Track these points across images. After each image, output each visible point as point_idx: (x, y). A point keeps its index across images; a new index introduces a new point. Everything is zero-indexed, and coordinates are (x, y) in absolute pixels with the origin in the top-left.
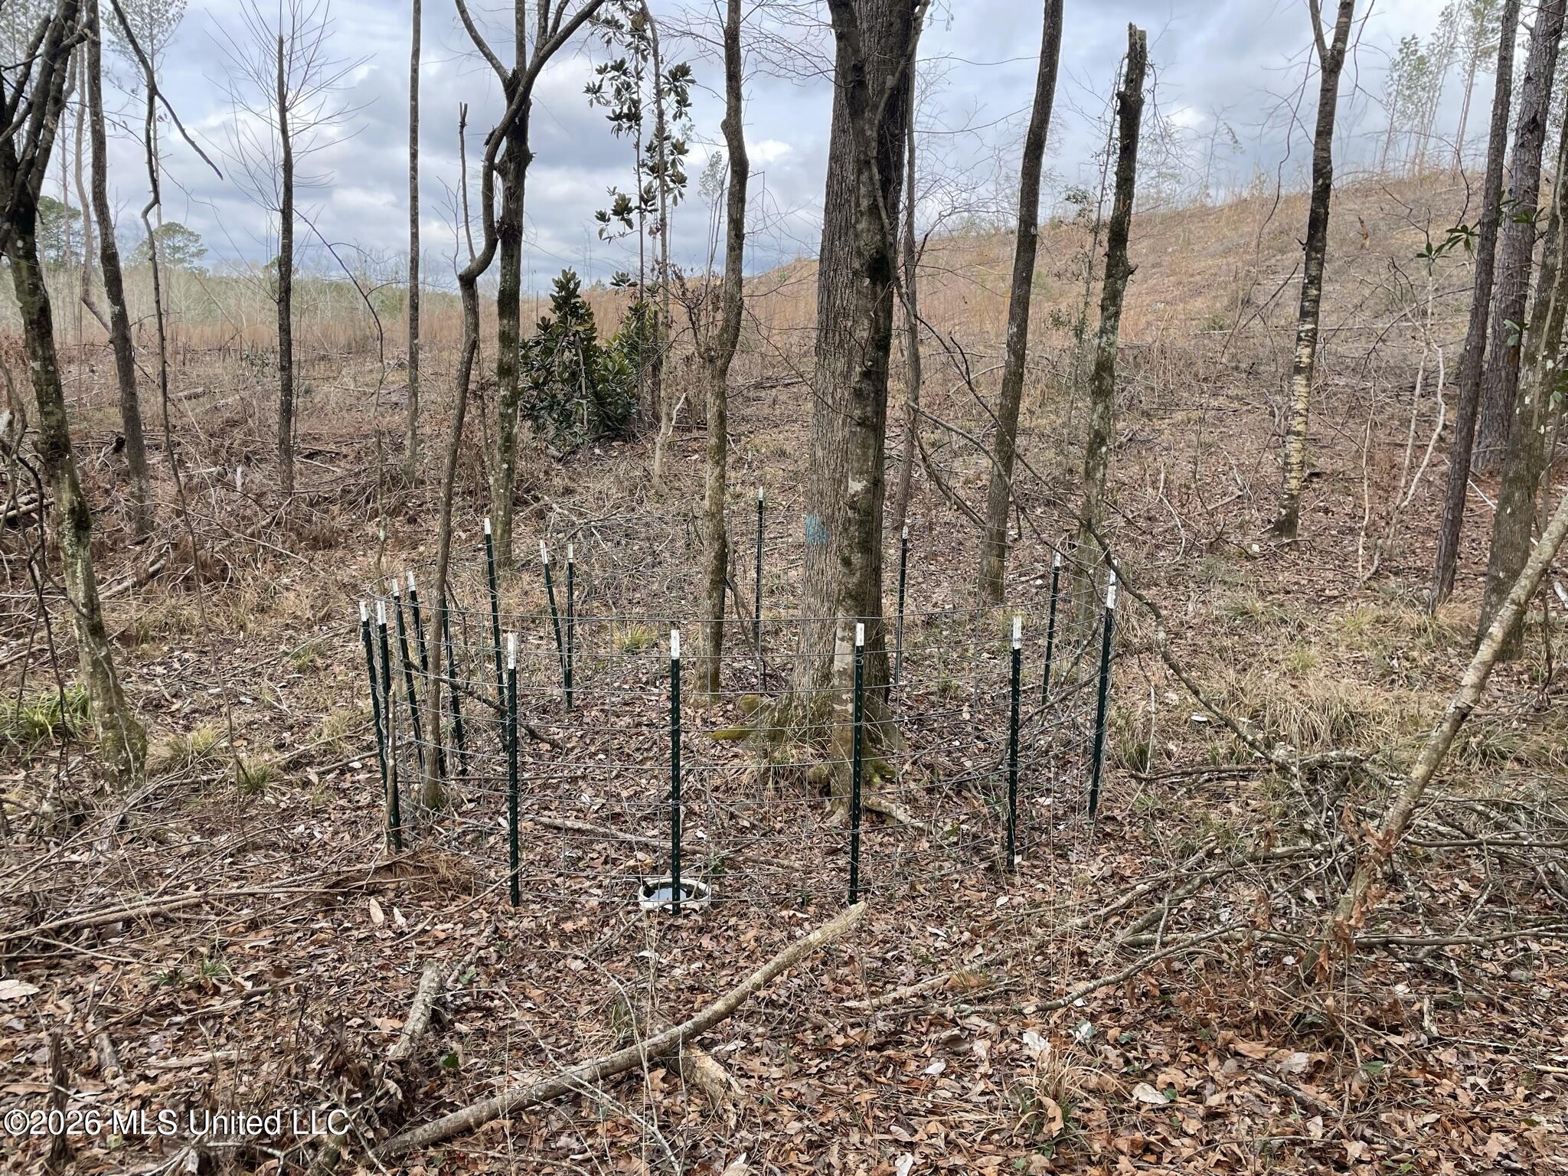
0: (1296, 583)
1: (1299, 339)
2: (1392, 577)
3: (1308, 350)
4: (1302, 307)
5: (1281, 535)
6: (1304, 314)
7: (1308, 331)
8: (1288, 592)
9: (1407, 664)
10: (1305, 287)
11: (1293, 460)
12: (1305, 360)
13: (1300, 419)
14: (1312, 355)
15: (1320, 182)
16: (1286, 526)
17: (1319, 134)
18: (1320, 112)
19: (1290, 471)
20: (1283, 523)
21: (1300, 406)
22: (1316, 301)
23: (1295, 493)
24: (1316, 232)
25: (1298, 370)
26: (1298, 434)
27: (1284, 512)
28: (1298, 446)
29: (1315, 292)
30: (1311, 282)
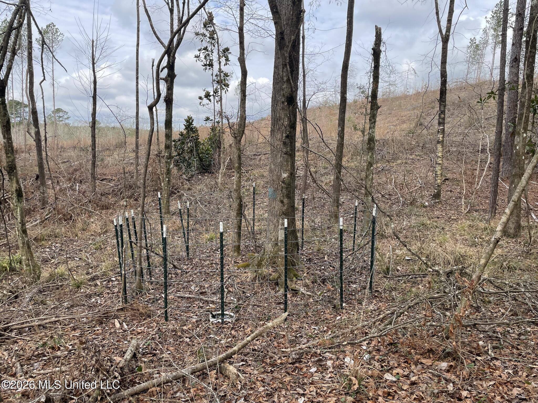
0: (441, 215)
1: (439, 132)
2: (475, 212)
3: (441, 136)
4: (439, 121)
5: (435, 199)
6: (440, 124)
7: (441, 129)
8: (438, 218)
9: (481, 240)
10: (440, 115)
11: (438, 173)
12: (441, 139)
13: (440, 159)
14: (443, 137)
15: (443, 79)
16: (437, 196)
17: (442, 63)
18: (442, 56)
19: (438, 177)
20: (436, 195)
21: (440, 154)
22: (444, 119)
23: (440, 184)
24: (443, 96)
25: (438, 142)
26: (440, 164)
27: (436, 191)
28: (440, 168)
29: (443, 116)
30: (441, 113)
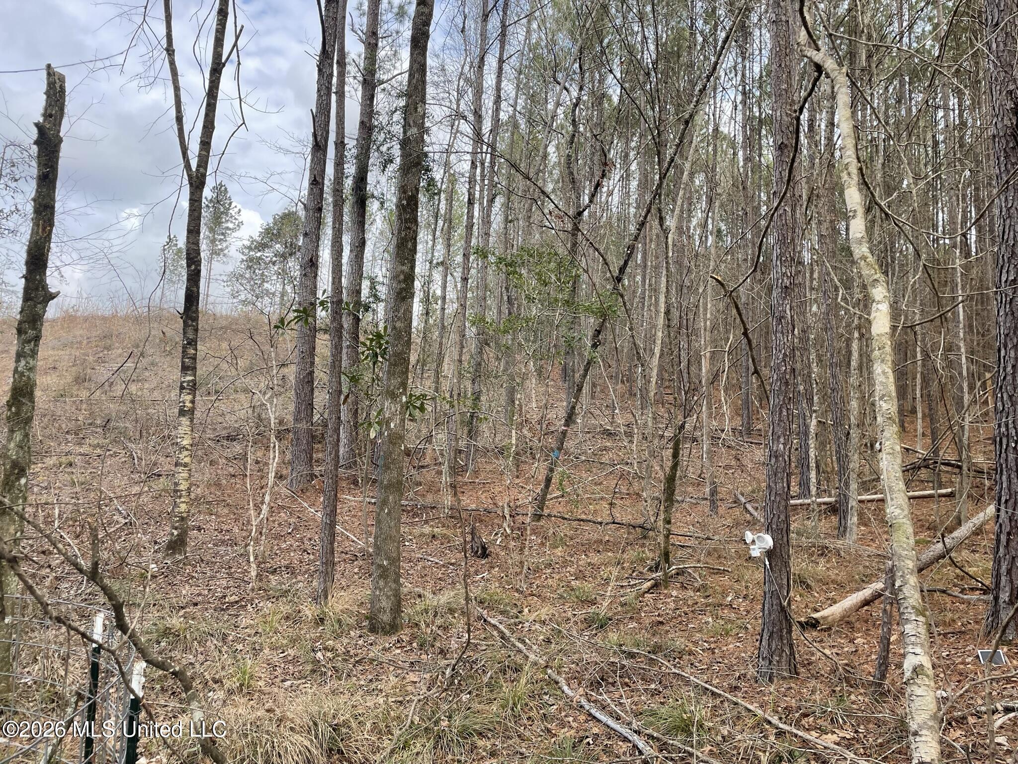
0: (199, 595)
1: (182, 388)
2: (271, 577)
3: (189, 397)
4: (183, 363)
5: (174, 553)
6: (185, 369)
7: (189, 382)
8: (196, 604)
10: (184, 348)
11: (182, 487)
12: (188, 404)
13: (186, 453)
14: (193, 402)
15: (193, 267)
16: (177, 545)
17: (189, 231)
18: (190, 215)
19: (180, 497)
20: (176, 542)
21: (186, 442)
22: (194, 358)
23: (185, 515)
24: (191, 305)
25: (182, 413)
26: (186, 465)
27: (175, 533)
28: (185, 475)
29: (193, 352)
30: (189, 343)
